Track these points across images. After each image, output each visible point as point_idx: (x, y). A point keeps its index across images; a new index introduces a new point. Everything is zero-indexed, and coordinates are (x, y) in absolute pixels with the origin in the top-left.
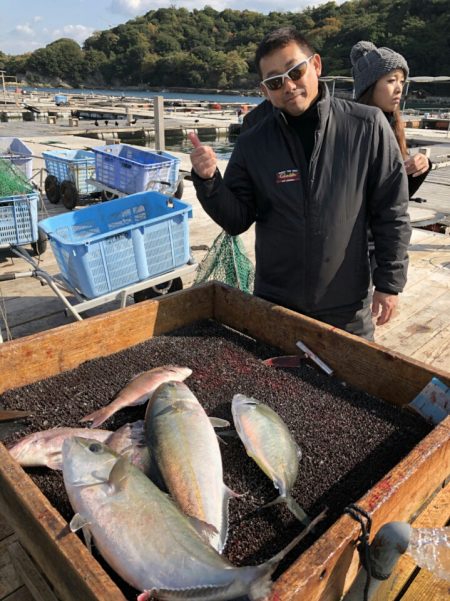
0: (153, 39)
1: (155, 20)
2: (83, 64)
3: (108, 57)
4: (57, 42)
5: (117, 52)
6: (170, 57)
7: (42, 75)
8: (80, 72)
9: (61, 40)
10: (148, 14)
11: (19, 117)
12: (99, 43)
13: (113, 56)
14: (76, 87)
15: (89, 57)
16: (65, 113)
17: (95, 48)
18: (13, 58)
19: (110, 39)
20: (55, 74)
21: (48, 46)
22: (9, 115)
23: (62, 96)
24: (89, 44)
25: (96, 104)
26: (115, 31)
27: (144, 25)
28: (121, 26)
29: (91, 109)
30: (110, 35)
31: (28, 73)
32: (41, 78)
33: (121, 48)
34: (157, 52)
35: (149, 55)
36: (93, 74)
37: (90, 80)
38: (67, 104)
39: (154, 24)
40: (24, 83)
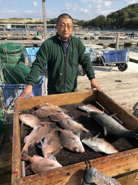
0: (129, 13)
1: (131, 8)
2: (105, 23)
3: (114, 20)
4: (99, 16)
5: (117, 18)
6: (134, 19)
7: (93, 26)
8: (104, 25)
9: (100, 16)
10: (129, 6)
11: (83, 39)
12: (112, 16)
13: (115, 20)
14: (102, 29)
15: (107, 21)
16: (97, 38)
17: (110, 18)
18: (86, 22)
19: (115, 14)
20: (97, 26)
21: (96, 18)
22: (81, 38)
23: (97, 32)
24: (109, 16)
25: (107, 35)
26: (117, 12)
27: (127, 9)
28: (120, 10)
29: (104, 36)
30: (115, 13)
31: (89, 26)
32: (93, 27)
33: (118, 17)
34: (130, 17)
35: (127, 19)
36: (108, 25)
37: (107, 27)
38: (98, 35)
39: (130, 9)
40: (87, 29)
